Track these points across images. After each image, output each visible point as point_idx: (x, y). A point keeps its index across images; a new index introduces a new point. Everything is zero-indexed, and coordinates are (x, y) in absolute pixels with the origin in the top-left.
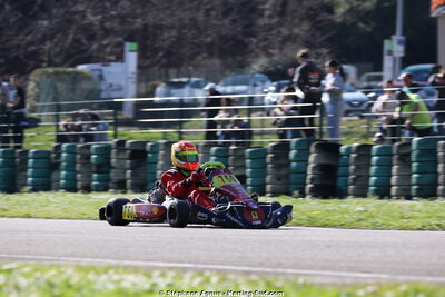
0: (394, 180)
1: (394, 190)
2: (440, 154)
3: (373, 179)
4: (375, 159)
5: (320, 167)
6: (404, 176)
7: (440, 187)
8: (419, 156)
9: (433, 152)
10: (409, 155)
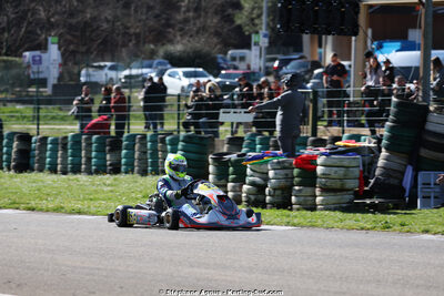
0: (59, 160)
1: (59, 167)
2: (84, 144)
3: (48, 160)
4: (49, 146)
5: (20, 152)
6: (65, 158)
7: (83, 166)
8: (72, 145)
9: (79, 143)
10: (66, 144)
